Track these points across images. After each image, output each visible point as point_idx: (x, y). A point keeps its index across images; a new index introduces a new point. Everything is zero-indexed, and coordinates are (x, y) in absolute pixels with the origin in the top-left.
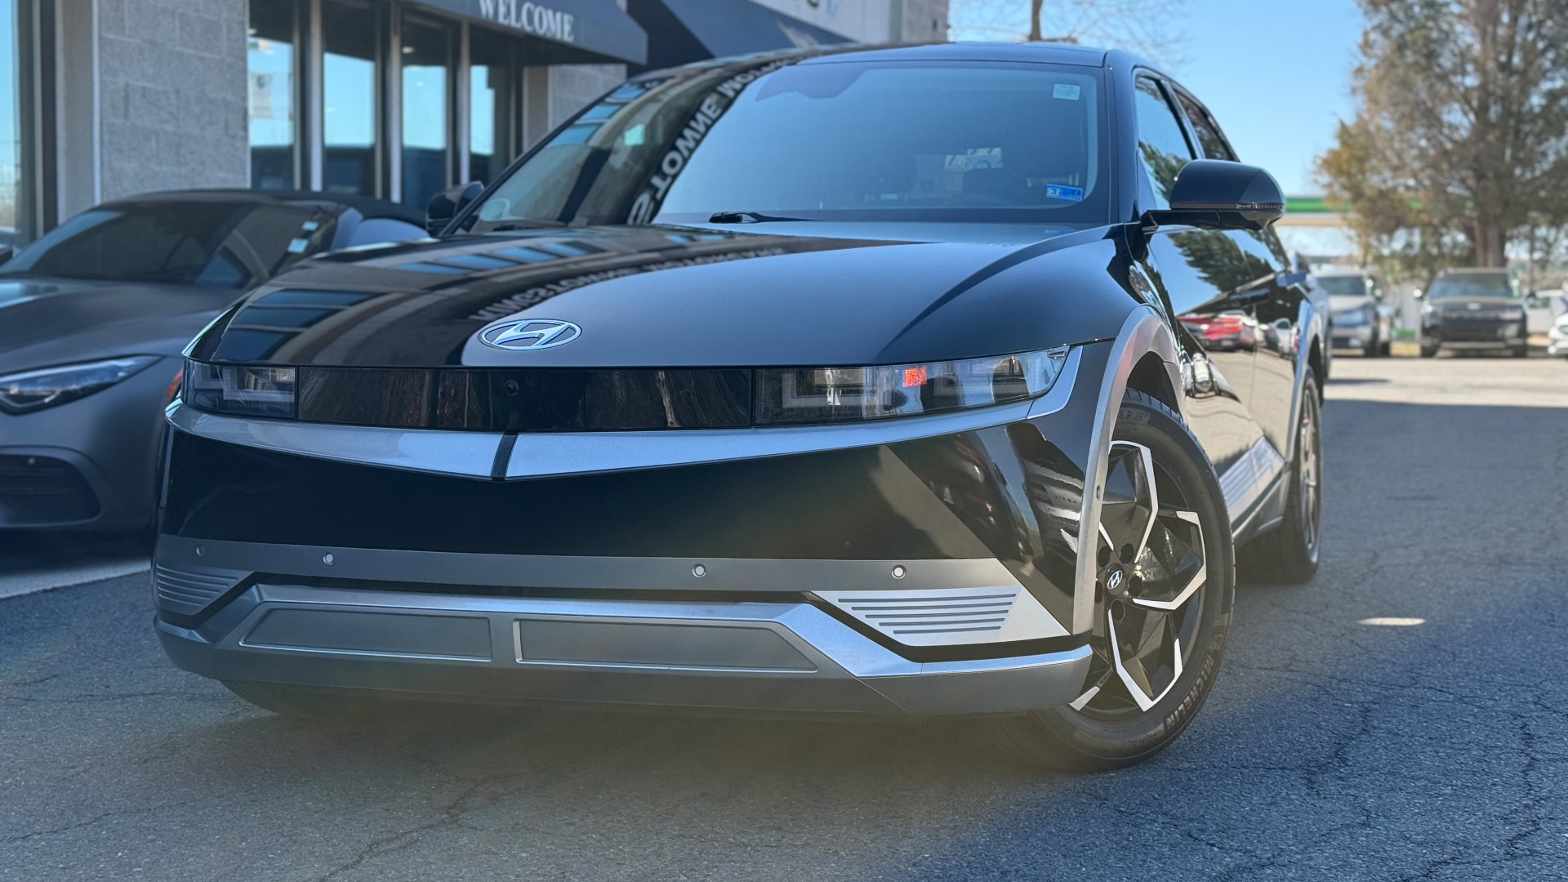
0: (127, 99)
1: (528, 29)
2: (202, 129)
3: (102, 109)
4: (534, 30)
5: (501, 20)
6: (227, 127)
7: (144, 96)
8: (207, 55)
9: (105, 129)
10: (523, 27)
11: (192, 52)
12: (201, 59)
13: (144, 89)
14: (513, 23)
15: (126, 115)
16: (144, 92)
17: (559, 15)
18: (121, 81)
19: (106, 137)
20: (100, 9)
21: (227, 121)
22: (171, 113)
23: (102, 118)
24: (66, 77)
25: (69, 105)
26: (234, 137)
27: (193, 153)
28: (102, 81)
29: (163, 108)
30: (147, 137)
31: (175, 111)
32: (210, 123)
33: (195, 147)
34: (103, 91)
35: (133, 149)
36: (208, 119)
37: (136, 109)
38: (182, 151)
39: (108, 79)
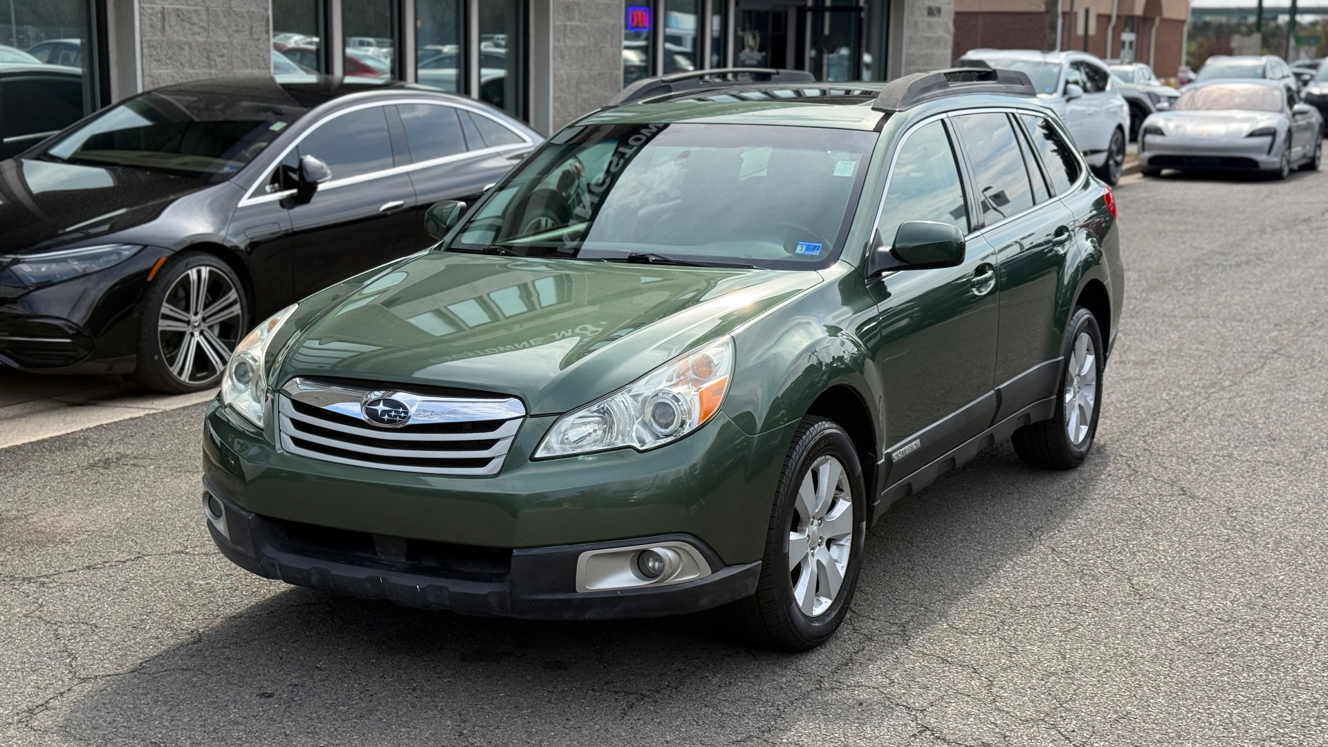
0: (163, 20)
2: (230, 36)
3: (141, 29)
6: (251, 33)
7: (178, 16)
9: (144, 45)
13: (178, 9)
15: (163, 31)
16: (178, 14)
18: (158, 7)
19: (146, 51)
21: (251, 28)
22: (202, 27)
23: (142, 36)
24: (115, 5)
26: (258, 40)
27: (222, 56)
28: (141, 8)
29: (195, 24)
30: (181, 48)
31: (205, 25)
32: (237, 31)
33: (224, 51)
34: (141, 14)
35: (170, 58)
36: (235, 28)
37: (171, 26)
38: (213, 56)
39: (145, 6)
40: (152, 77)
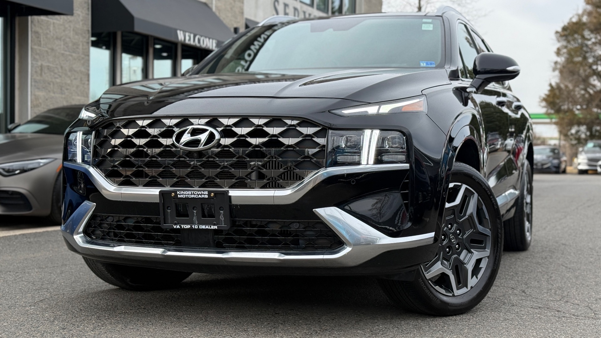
0: (41, 70)
1: (198, 45)
2: (71, 81)
3: (31, 73)
4: (201, 46)
5: (187, 42)
6: (81, 80)
7: (48, 69)
8: (74, 55)
9: (33, 80)
10: (196, 45)
11: (68, 53)
12: (71, 56)
13: (48, 66)
14: (192, 43)
15: (41, 75)
16: (49, 68)
17: (211, 40)
18: (39, 64)
19: (33, 83)
20: (32, 37)
22: (59, 75)
23: (32, 76)
24: (19, 62)
25: (20, 72)
26: (84, 84)
27: (67, 89)
28: (32, 63)
29: (55, 73)
30: (49, 84)
31: (60, 74)
32: (75, 79)
33: (68, 87)
34: (32, 67)
35: (44, 88)
36: (73, 77)
37: (45, 73)
38: (63, 89)
39: (34, 62)
40: (35, 95)
